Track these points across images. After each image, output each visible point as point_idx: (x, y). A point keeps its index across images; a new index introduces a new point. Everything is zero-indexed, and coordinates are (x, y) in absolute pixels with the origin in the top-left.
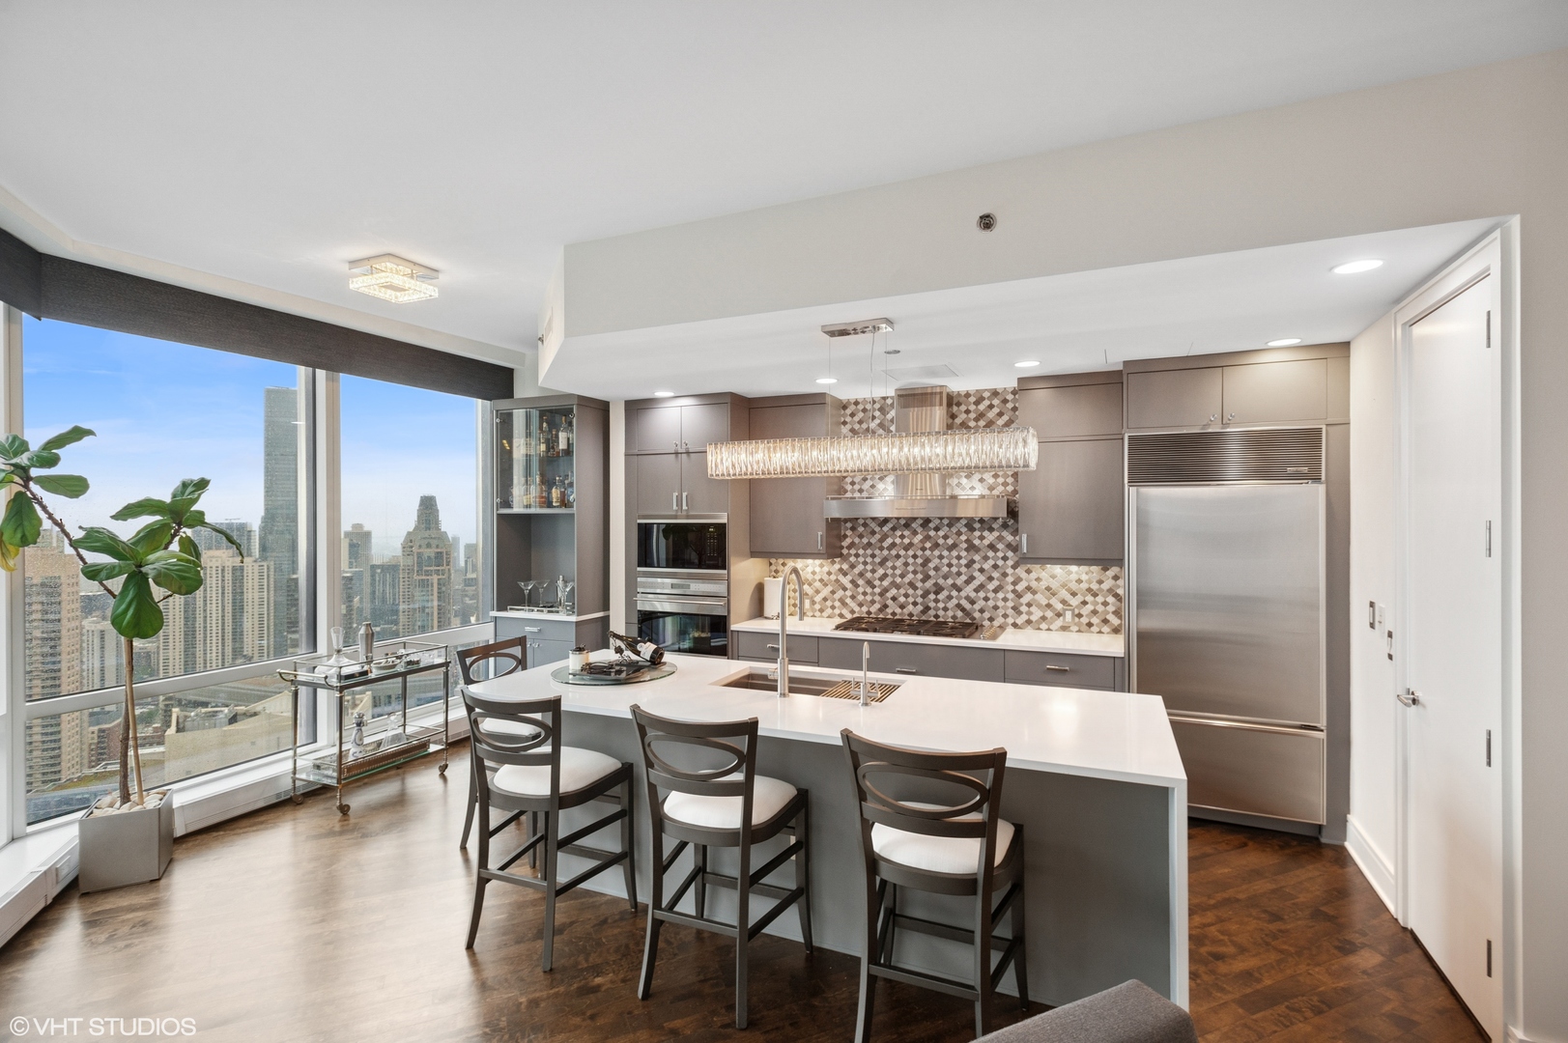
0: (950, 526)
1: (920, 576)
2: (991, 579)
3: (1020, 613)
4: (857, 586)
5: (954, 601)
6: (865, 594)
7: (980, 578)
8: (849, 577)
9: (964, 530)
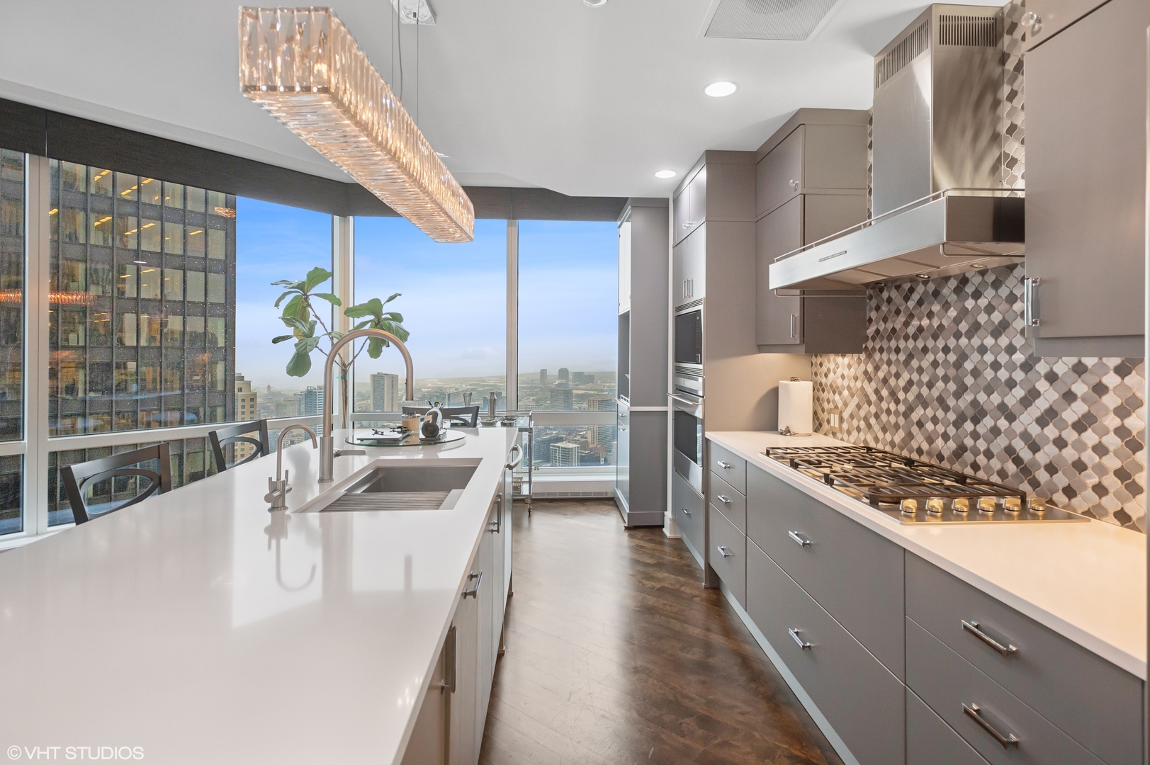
0: (996, 285)
1: (952, 387)
2: (1069, 397)
4: (881, 399)
5: (1002, 442)
7: (1049, 396)
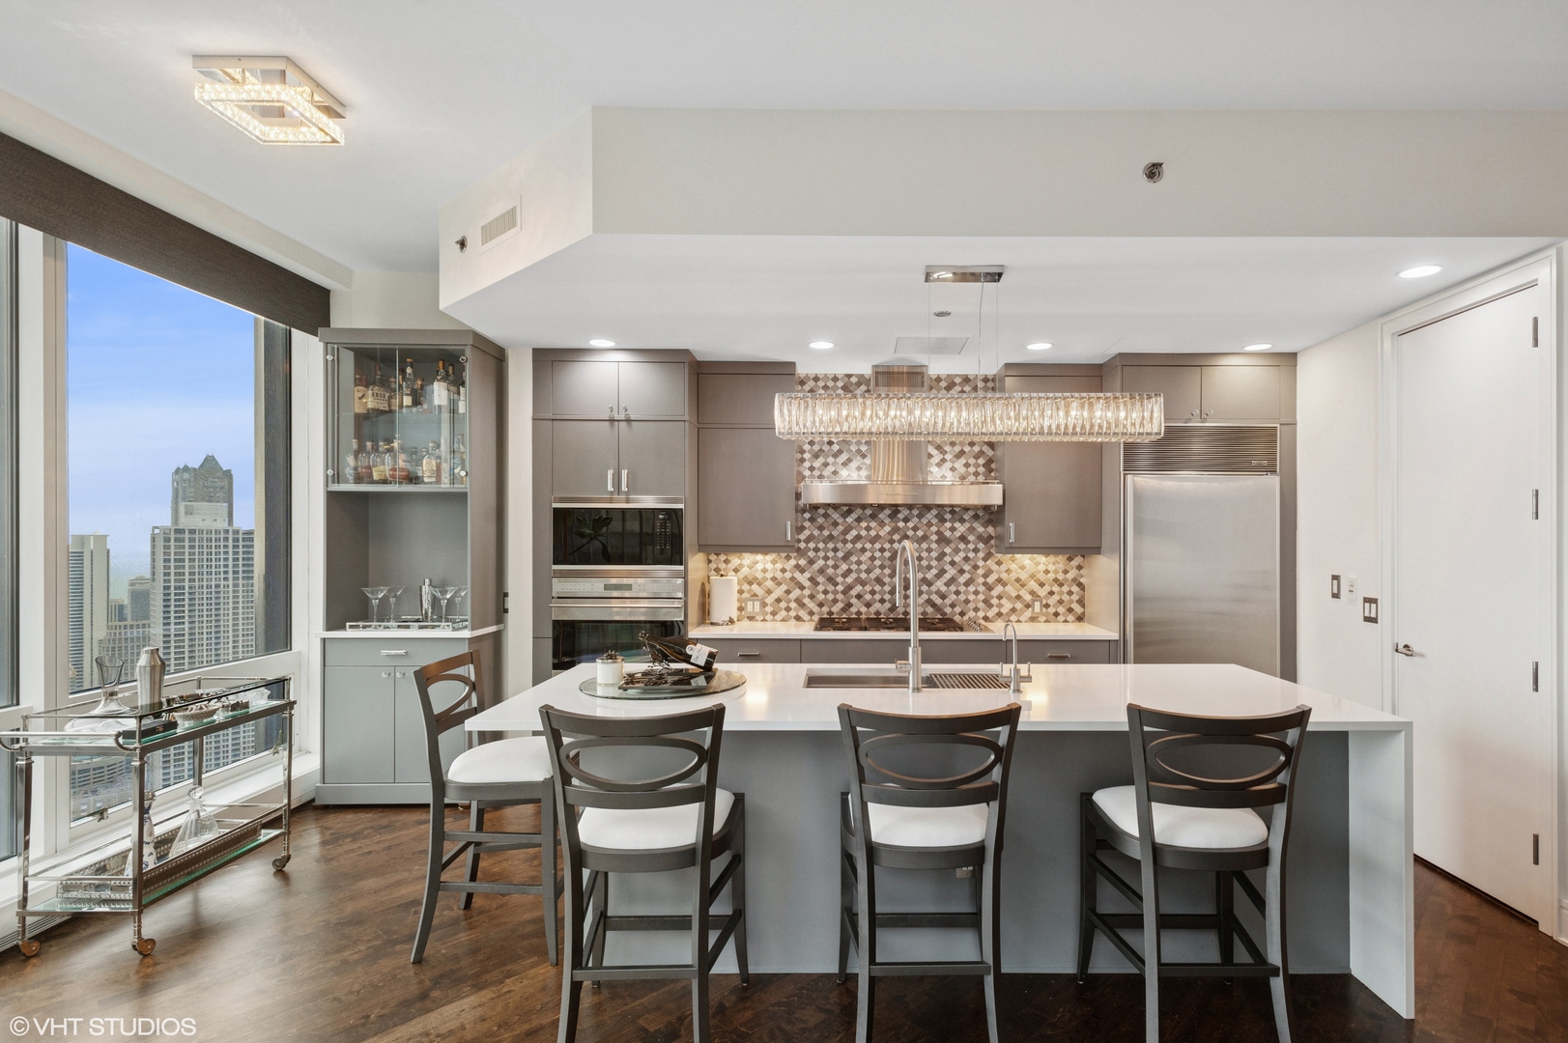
2: (962, 572)
3: (990, 606)
4: (816, 584)
5: (925, 597)
6: (825, 592)
7: (951, 572)
8: (807, 575)
9: (935, 521)
